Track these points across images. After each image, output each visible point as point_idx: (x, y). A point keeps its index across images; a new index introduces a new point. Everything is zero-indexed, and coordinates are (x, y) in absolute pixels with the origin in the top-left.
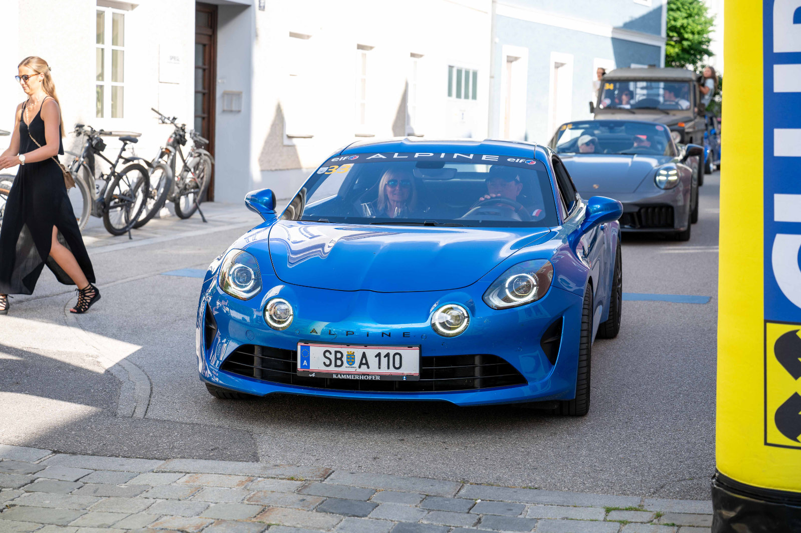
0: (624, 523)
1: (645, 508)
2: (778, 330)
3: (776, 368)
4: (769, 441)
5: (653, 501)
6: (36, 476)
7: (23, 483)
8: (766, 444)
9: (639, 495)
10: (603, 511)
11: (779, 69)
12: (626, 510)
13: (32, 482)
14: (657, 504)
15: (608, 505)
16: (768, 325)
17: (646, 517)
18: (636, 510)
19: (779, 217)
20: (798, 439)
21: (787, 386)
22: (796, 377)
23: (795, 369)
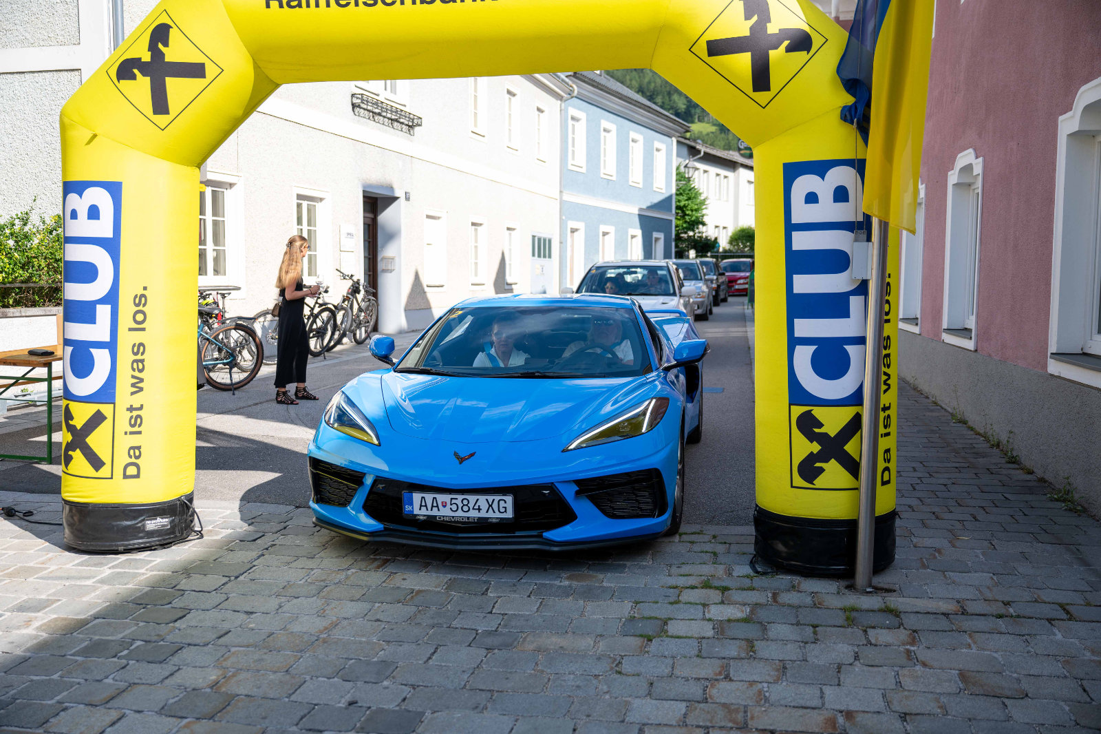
0: (690, 542)
1: (704, 532)
2: (798, 411)
3: (798, 436)
4: (793, 485)
5: (709, 527)
6: (287, 523)
7: (279, 529)
8: (792, 487)
9: (699, 524)
11: (795, 234)
12: (692, 534)
13: (285, 528)
14: (712, 529)
16: (792, 406)
17: (707, 538)
18: (699, 534)
19: (797, 335)
20: (814, 482)
21: (805, 447)
22: (812, 442)
23: (811, 437)
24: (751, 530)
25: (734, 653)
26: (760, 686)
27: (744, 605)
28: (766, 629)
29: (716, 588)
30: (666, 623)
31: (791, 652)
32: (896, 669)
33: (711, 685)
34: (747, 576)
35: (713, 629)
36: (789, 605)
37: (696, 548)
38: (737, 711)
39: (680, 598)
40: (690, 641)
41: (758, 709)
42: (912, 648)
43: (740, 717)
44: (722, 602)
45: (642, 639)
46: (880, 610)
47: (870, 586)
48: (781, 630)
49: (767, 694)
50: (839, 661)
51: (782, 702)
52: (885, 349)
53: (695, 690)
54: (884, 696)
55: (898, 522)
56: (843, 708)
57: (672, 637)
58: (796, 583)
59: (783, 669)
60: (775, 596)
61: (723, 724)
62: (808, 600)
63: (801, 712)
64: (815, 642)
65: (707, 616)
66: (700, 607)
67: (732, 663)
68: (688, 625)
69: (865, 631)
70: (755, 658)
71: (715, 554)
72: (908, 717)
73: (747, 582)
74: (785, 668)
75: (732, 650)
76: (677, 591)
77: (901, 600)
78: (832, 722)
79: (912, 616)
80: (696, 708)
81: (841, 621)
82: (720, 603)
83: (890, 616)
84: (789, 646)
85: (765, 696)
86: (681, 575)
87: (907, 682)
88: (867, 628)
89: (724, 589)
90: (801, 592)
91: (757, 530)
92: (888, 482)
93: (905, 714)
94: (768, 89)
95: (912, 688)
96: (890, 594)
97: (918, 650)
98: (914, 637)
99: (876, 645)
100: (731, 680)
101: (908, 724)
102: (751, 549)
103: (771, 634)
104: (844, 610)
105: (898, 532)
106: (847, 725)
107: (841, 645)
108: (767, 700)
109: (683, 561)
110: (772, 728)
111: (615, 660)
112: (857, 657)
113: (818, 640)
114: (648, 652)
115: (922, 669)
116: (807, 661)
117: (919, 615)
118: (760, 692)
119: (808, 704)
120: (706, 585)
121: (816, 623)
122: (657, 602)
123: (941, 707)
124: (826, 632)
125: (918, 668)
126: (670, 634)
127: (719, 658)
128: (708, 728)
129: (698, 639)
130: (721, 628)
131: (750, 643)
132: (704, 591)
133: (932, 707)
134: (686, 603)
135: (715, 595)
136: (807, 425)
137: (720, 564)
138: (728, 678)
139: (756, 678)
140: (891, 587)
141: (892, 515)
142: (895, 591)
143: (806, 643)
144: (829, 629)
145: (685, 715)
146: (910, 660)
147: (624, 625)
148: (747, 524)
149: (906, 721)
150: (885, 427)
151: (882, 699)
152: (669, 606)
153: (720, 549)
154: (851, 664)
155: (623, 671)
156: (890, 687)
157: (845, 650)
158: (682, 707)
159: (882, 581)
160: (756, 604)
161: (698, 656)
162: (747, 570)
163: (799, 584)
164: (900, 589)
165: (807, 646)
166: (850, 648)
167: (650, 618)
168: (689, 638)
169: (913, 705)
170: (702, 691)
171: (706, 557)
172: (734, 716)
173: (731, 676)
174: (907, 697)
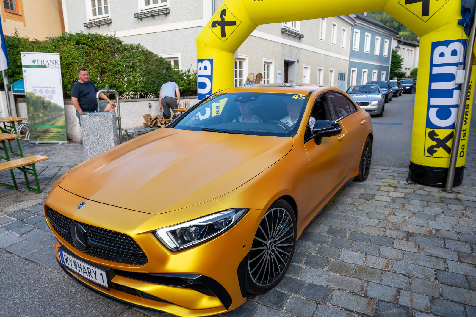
0: (386, 172)
1: (391, 169)
2: (429, 130)
3: (428, 139)
4: (425, 155)
5: (393, 168)
9: (389, 167)
10: (381, 170)
11: (434, 68)
12: (386, 170)
14: (393, 169)
15: (382, 168)
16: (427, 129)
17: (391, 171)
18: (389, 170)
19: (431, 103)
20: (433, 155)
21: (430, 143)
22: (433, 141)
23: (433, 139)
24: (408, 170)
25: (397, 207)
26: (405, 218)
27: (403, 193)
28: (410, 201)
29: (393, 187)
30: (374, 196)
31: (418, 209)
32: (458, 218)
33: (388, 216)
34: (405, 184)
35: (391, 199)
36: (419, 194)
37: (387, 174)
38: (396, 224)
39: (380, 189)
40: (382, 202)
41: (404, 224)
42: (465, 212)
43: (397, 226)
44: (395, 191)
45: (365, 200)
46: (454, 199)
47: (451, 190)
48: (415, 202)
49: (408, 221)
50: (436, 213)
51: (413, 224)
52: (467, 109)
53: (382, 217)
54: (452, 226)
55: (465, 170)
56: (435, 228)
57: (376, 200)
58: (422, 188)
59: (414, 214)
60: (414, 191)
61: (391, 228)
62: (427, 193)
63: (419, 227)
64: (427, 207)
65: (389, 195)
66: (387, 192)
67: (396, 210)
68: (382, 197)
69: (447, 205)
70: (404, 209)
71: (394, 176)
72: (460, 234)
73: (405, 186)
74: (415, 213)
75: (397, 206)
76: (379, 187)
77: (462, 196)
78: (431, 232)
79: (466, 202)
80: (382, 222)
81: (438, 201)
82: (394, 192)
83: (458, 201)
84: (417, 207)
85: (407, 221)
86: (381, 182)
87: (461, 222)
88: (448, 204)
89: (396, 187)
90: (424, 190)
91: (410, 170)
92: (462, 156)
93: (459, 232)
94: (428, 15)
95: (463, 225)
96: (459, 194)
97: (468, 213)
98: (466, 209)
99: (451, 210)
100: (395, 215)
101: (460, 236)
102: (407, 176)
103: (411, 203)
104: (440, 197)
105: (465, 174)
106: (436, 233)
107: (437, 208)
108: (408, 222)
109: (382, 178)
110: (408, 231)
111: (356, 205)
112: (443, 213)
113: (429, 206)
114: (367, 204)
115: (468, 219)
116: (424, 212)
117: (470, 202)
118: (405, 220)
119: (422, 225)
120: (390, 186)
121: (428, 200)
122: (372, 190)
123: (473, 232)
124: (432, 204)
125: (466, 218)
126: (375, 199)
127: (392, 208)
128: (385, 228)
129: (385, 202)
130: (393, 199)
131: (403, 205)
132: (389, 187)
133: (470, 231)
134: (382, 191)
135: (393, 189)
136: (432, 135)
137: (395, 179)
138: (394, 214)
139: (404, 215)
140: (460, 192)
141: (463, 168)
142: (461, 193)
143: (424, 206)
144: (433, 203)
145: (378, 224)
146: (464, 216)
147: (360, 195)
148: (406, 168)
149: (459, 235)
150: (463, 137)
151: (450, 227)
152: (376, 191)
153: (396, 175)
154: (440, 215)
155: (359, 209)
156: (454, 223)
157: (438, 210)
158: (377, 221)
159: (456, 189)
160: (407, 193)
161: (384, 207)
162: (405, 182)
163: (424, 188)
164: (463, 193)
165: (424, 207)
166: (441, 210)
167: (369, 194)
168: (382, 201)
169: (462, 230)
170: (385, 217)
171: (391, 177)
172: (395, 226)
173: (395, 214)
174: (460, 227)
